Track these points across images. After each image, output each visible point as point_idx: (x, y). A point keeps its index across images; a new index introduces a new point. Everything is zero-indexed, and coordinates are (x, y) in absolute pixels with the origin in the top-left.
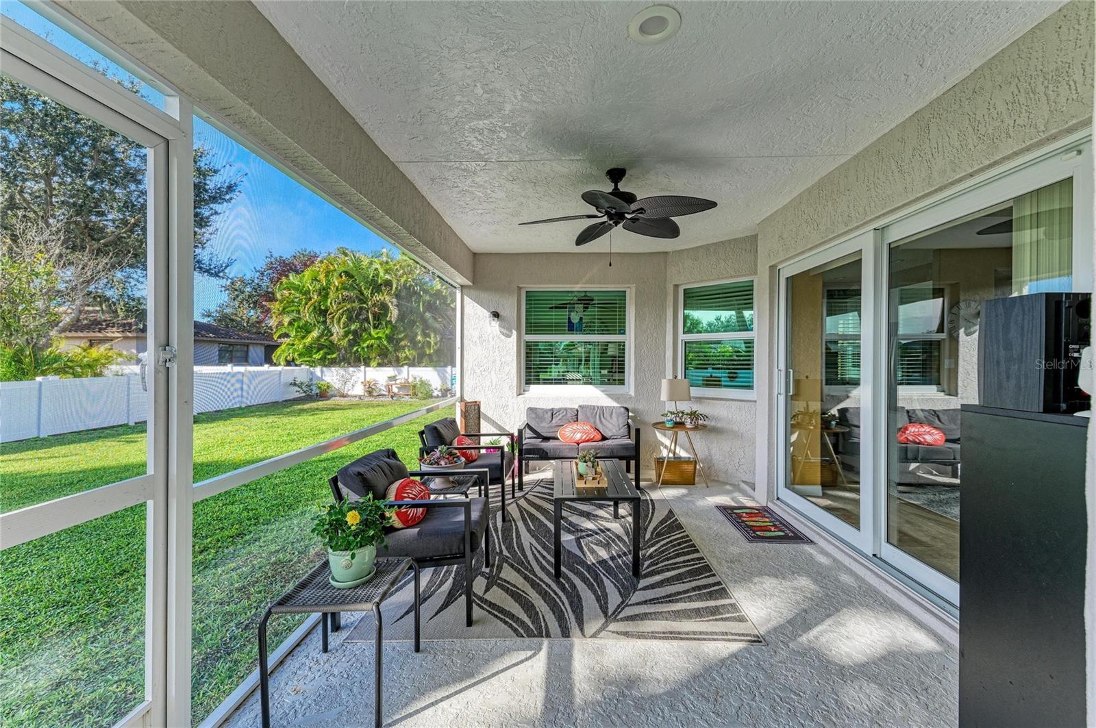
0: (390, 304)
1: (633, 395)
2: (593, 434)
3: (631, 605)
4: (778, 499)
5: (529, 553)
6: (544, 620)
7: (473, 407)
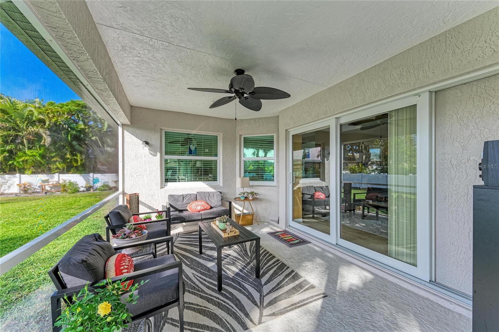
0: (44, 135)
1: (222, 185)
2: (207, 206)
3: (265, 296)
4: (289, 226)
5: (195, 280)
6: (228, 322)
7: (134, 197)
